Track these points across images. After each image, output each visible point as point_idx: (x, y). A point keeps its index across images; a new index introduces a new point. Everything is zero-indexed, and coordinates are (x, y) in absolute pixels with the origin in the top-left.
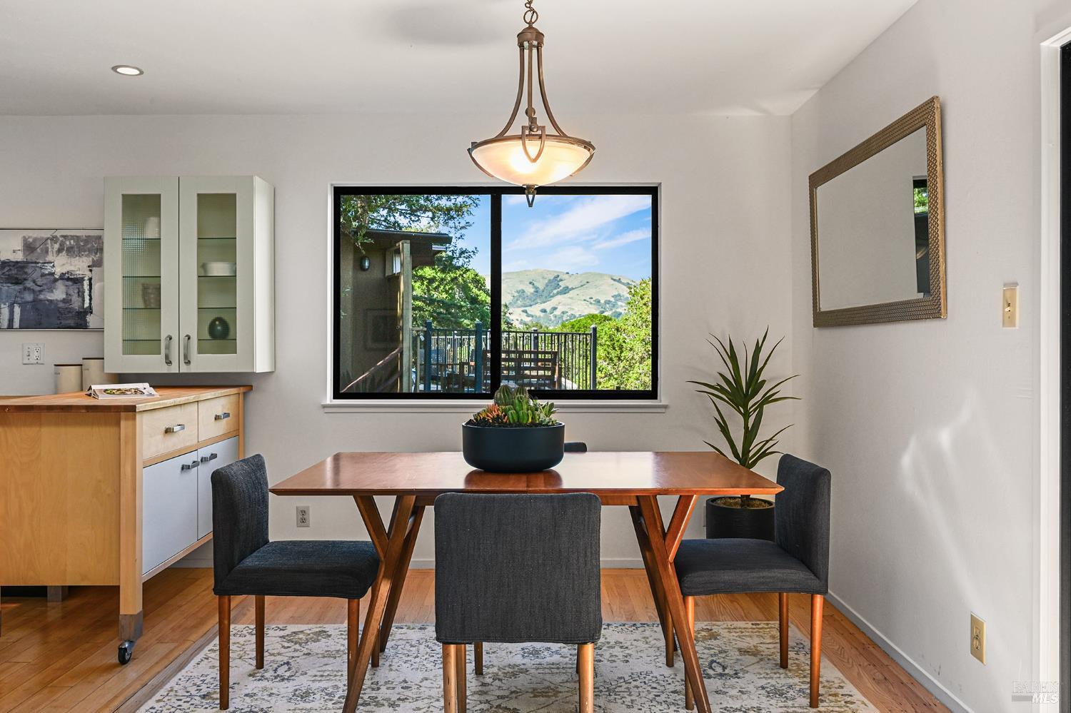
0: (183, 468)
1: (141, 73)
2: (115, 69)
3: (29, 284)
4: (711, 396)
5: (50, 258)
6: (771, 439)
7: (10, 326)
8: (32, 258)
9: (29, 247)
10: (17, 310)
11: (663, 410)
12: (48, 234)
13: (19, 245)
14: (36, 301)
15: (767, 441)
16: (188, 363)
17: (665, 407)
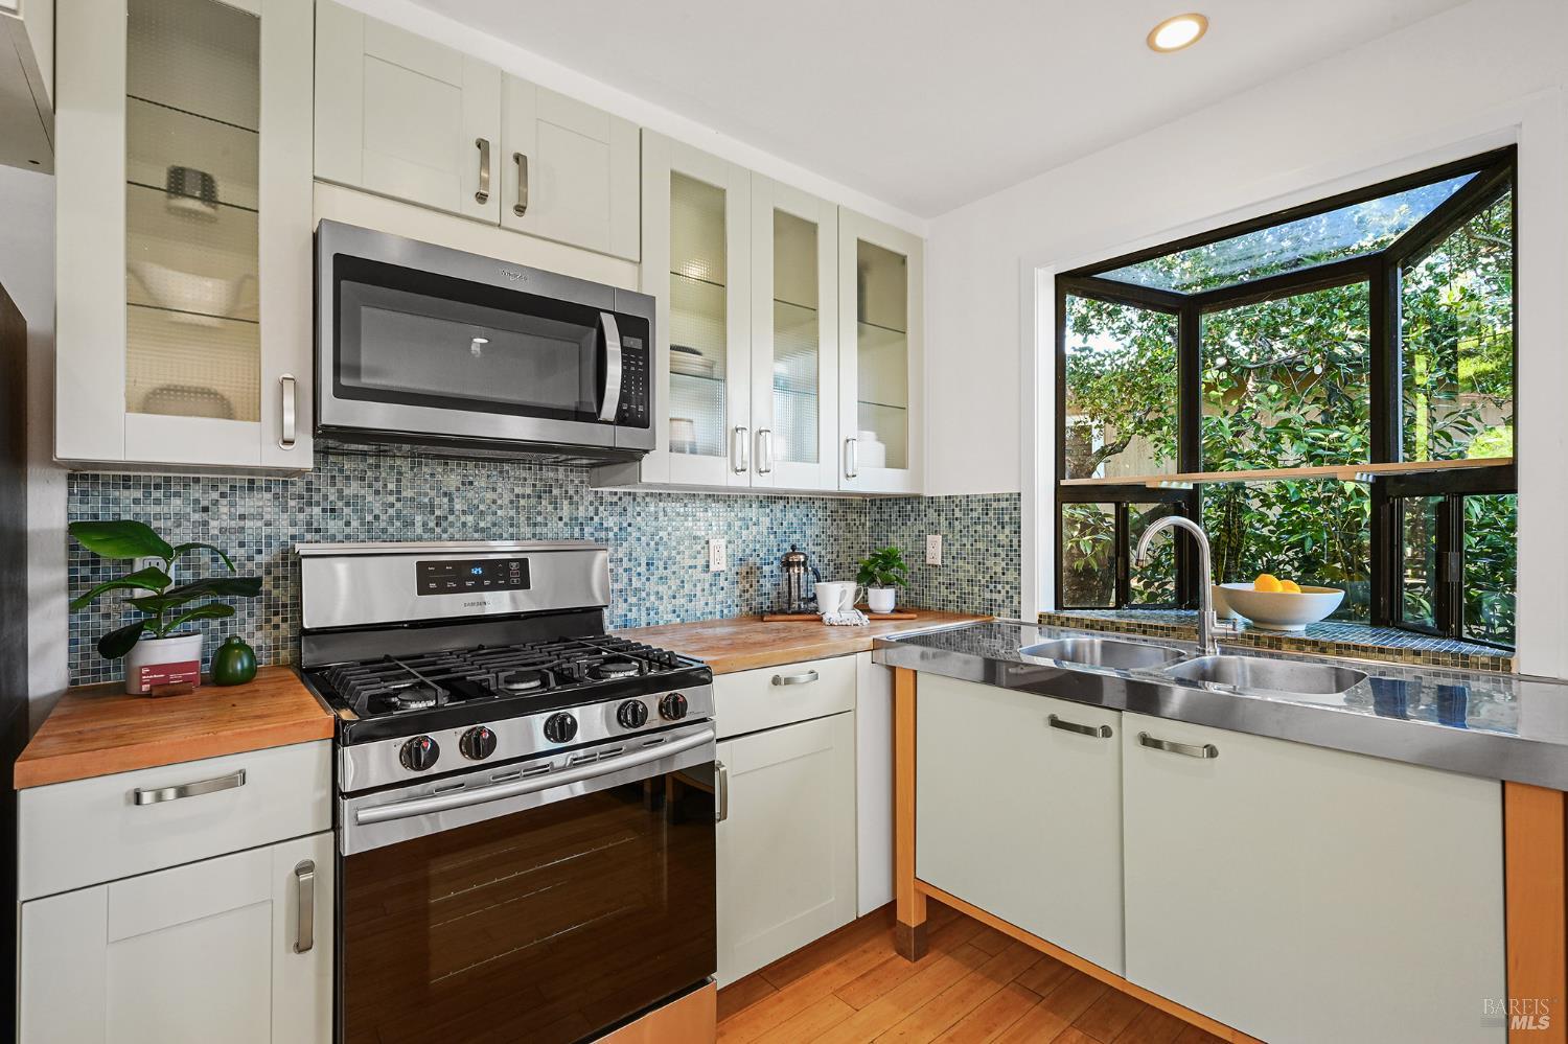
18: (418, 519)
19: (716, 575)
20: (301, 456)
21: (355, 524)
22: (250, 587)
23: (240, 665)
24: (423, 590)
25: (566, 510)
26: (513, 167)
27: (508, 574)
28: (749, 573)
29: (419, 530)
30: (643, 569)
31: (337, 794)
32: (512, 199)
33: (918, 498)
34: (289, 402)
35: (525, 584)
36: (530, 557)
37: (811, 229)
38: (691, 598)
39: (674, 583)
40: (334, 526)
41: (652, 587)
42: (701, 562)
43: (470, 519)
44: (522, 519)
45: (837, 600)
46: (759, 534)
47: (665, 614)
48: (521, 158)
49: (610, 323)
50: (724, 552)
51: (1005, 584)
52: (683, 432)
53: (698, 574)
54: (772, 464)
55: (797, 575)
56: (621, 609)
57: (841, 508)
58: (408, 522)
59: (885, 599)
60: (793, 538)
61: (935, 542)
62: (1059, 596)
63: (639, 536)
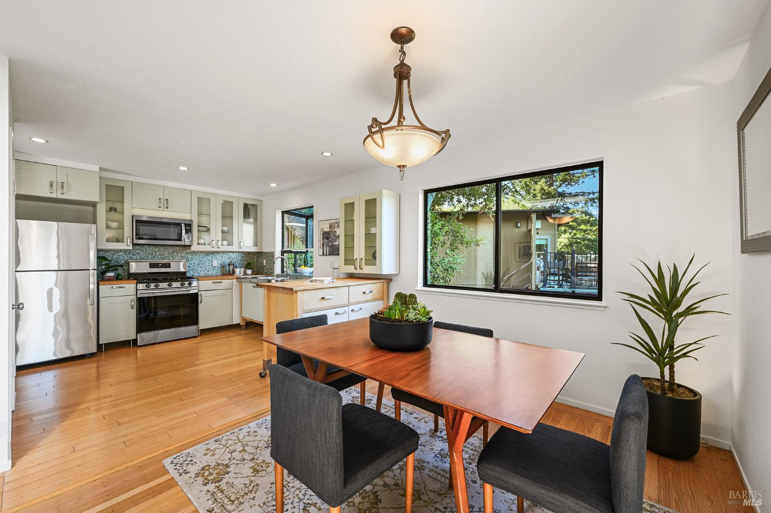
0: (336, 313)
1: (332, 154)
2: (322, 153)
3: (330, 239)
4: (632, 303)
5: (335, 230)
6: (695, 343)
7: (326, 255)
8: (331, 230)
9: (331, 226)
10: (328, 248)
11: (603, 309)
12: (334, 221)
13: (328, 226)
14: (332, 245)
15: (690, 344)
16: (362, 269)
17: (605, 307)
18: (150, 256)
19: (215, 267)
20: (131, 247)
21: (138, 257)
22: (122, 266)
23: (120, 277)
24: (150, 268)
25: (179, 254)
26: (165, 201)
27: (168, 265)
28: (223, 266)
29: (150, 258)
30: (197, 265)
31: (137, 290)
32: (165, 206)
33: (261, 252)
34: (129, 241)
35: (170, 267)
36: (171, 263)
37: (231, 203)
38: (208, 271)
39: (204, 269)
40: (134, 257)
41: (199, 269)
42: (211, 264)
43: (160, 256)
44: (170, 256)
45: (239, 272)
46: (226, 259)
47: (202, 274)
48: (167, 200)
49: (183, 225)
50: (216, 263)
51: (272, 269)
52: (202, 241)
53: (210, 267)
54: (221, 247)
55: (231, 267)
56: (192, 273)
57: (249, 254)
58: (148, 257)
59: (249, 272)
60: (234, 260)
61: (265, 260)
62: (283, 271)
63: (196, 259)
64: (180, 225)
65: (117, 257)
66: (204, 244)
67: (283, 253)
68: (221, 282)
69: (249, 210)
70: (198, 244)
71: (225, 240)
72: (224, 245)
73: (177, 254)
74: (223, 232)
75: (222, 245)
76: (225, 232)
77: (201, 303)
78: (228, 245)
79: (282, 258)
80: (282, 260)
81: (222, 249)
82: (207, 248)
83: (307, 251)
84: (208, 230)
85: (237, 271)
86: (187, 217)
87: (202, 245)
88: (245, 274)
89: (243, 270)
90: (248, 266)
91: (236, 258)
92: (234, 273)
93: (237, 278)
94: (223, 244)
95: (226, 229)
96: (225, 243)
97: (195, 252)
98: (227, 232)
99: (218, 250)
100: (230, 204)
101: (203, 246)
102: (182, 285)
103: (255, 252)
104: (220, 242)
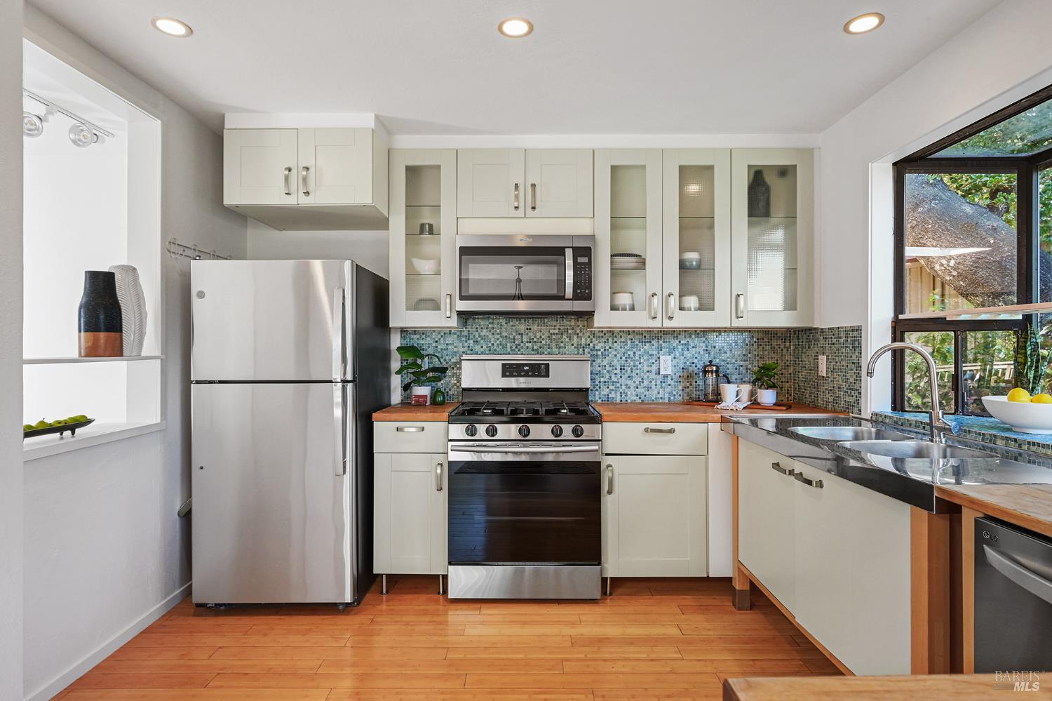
19: (666, 376)
20: (453, 323)
21: (484, 347)
22: (446, 371)
24: (504, 375)
25: (573, 339)
26: (529, 189)
27: (540, 370)
28: (688, 376)
30: (618, 371)
31: (448, 439)
32: (529, 205)
33: (810, 329)
34: (448, 303)
35: (547, 375)
36: (551, 364)
37: (708, 170)
38: (649, 388)
39: (637, 380)
40: (477, 348)
41: (623, 381)
42: (654, 368)
43: (530, 345)
44: (554, 345)
45: (733, 395)
46: (696, 354)
47: (631, 397)
48: (533, 186)
49: (569, 253)
50: (670, 363)
51: (855, 391)
52: (624, 299)
53: (652, 376)
54: (678, 313)
55: (711, 378)
56: (605, 391)
57: (766, 337)
58: (504, 347)
59: (768, 397)
60: (724, 356)
61: (823, 360)
62: (898, 401)
63: (616, 354)
64: (560, 251)
65: (445, 347)
66: (633, 308)
67: (900, 328)
68: (671, 431)
69: (768, 189)
70: (614, 308)
71: (691, 293)
72: (689, 309)
73: (570, 338)
74: (683, 266)
75: (681, 309)
76: (691, 268)
77: (610, 492)
78: (700, 309)
79: (894, 352)
80: (898, 358)
81: (683, 320)
82: (639, 320)
83: (1028, 318)
84: (642, 264)
85: (729, 391)
86: (581, 227)
87: (624, 309)
88: (755, 404)
89: (746, 388)
90: (763, 378)
91: (728, 351)
92: (717, 398)
93: (724, 420)
94: (686, 305)
95: (692, 256)
96: (692, 301)
97: (612, 332)
98: (699, 267)
99: (668, 324)
100: (705, 173)
101: (628, 312)
102: (557, 433)
103: (788, 330)
104: (674, 302)
